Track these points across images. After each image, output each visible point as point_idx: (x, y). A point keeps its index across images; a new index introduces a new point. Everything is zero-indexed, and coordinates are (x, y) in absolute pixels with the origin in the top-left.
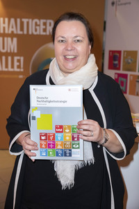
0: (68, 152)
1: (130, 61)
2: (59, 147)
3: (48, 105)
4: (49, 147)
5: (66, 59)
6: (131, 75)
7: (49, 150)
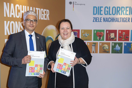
0: (65, 72)
1: (86, 35)
2: (63, 70)
3: (64, 56)
4: (60, 69)
6: (88, 43)
7: (59, 69)
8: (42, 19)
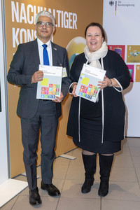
0: (90, 97)
1: (136, 54)
2: (88, 94)
4: (84, 92)
5: (91, 44)
6: (137, 66)
8: (65, 27)
